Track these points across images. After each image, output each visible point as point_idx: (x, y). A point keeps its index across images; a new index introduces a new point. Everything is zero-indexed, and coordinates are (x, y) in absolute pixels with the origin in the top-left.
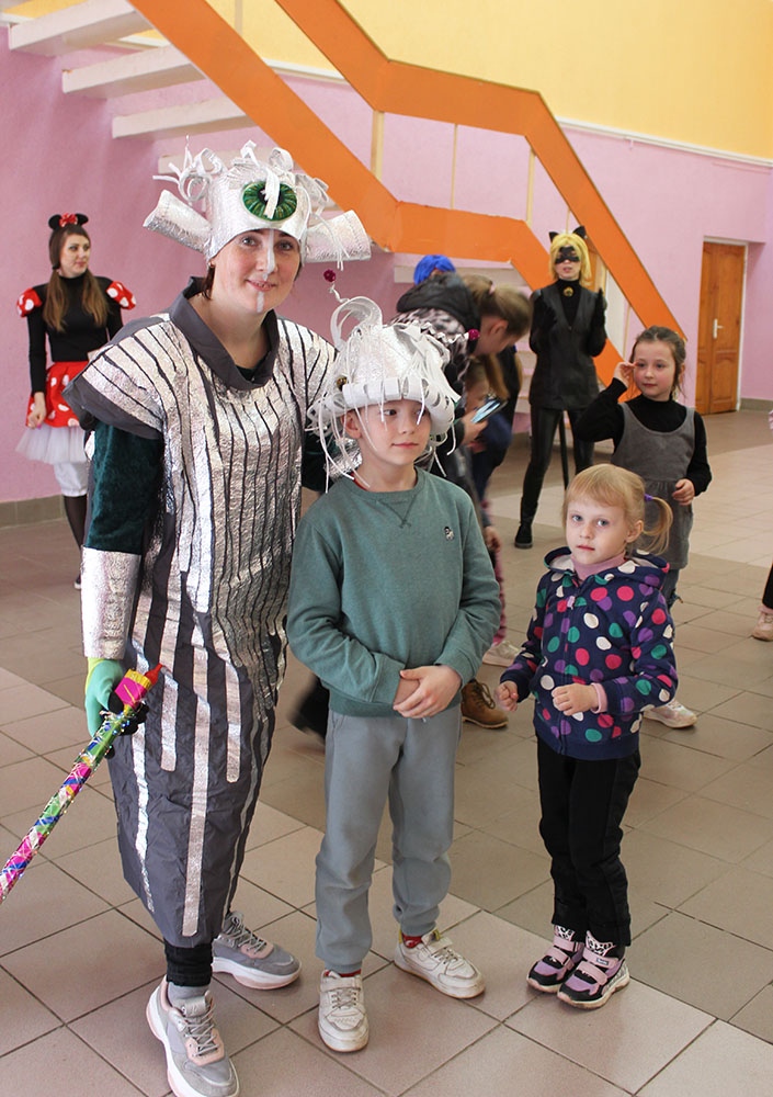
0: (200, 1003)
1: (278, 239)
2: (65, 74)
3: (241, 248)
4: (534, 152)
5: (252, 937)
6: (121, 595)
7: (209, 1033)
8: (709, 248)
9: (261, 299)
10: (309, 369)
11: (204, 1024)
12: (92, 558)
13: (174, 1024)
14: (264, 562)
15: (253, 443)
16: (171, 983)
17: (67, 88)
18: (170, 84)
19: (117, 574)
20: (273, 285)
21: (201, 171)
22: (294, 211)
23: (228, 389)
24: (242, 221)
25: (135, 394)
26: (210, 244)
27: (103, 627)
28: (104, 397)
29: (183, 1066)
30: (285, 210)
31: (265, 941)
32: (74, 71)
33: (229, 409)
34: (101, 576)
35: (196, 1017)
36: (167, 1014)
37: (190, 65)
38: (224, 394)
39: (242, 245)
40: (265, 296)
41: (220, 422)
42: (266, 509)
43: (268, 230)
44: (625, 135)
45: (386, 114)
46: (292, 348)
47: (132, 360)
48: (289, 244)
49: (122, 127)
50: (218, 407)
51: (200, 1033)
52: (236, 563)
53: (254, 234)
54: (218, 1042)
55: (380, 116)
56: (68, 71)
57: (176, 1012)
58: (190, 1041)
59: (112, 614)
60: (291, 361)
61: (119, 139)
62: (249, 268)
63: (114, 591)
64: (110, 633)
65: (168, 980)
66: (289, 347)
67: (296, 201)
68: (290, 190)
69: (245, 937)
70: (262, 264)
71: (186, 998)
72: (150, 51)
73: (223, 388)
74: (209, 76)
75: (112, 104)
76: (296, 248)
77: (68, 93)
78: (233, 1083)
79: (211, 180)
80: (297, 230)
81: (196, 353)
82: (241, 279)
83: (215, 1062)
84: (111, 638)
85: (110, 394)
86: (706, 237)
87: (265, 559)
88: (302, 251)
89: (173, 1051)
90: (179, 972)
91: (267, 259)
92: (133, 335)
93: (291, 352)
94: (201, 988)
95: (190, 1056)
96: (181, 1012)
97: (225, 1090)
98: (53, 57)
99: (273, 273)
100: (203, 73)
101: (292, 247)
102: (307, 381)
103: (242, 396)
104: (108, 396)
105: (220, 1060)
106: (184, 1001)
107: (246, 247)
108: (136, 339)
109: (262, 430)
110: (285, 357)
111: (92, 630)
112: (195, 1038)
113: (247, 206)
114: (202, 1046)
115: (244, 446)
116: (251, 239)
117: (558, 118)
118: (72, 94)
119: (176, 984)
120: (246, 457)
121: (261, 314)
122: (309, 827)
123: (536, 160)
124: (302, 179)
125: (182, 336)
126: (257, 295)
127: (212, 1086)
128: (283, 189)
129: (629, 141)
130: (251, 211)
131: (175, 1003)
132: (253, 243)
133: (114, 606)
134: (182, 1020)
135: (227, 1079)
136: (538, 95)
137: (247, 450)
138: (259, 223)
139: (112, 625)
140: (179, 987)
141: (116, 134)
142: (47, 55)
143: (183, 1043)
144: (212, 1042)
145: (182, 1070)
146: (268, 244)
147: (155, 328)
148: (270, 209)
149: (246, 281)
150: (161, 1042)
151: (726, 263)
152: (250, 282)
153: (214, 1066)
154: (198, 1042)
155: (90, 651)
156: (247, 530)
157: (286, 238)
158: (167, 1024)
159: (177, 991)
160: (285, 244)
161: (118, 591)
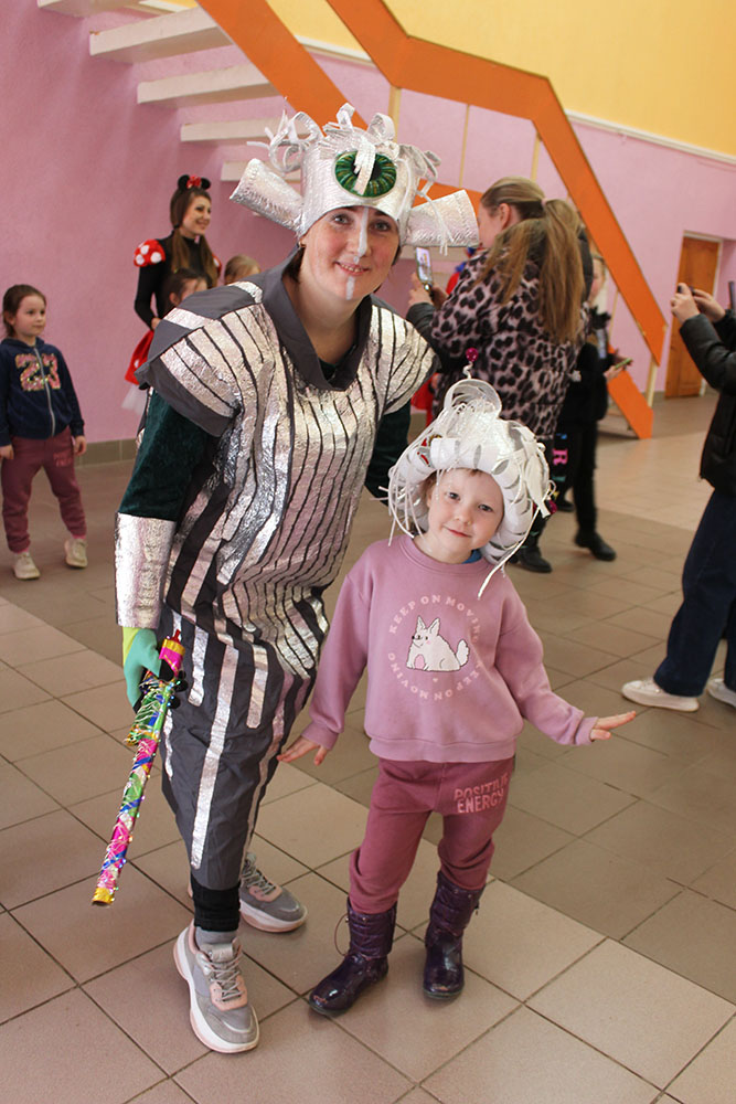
0: (227, 950)
1: (374, 218)
2: (92, 36)
3: (331, 227)
4: (540, 137)
5: (262, 880)
6: (156, 563)
7: (234, 979)
8: (690, 244)
9: (351, 285)
10: (395, 366)
11: (230, 972)
12: (128, 524)
13: (199, 967)
14: (308, 555)
15: (329, 446)
16: (199, 928)
17: (94, 51)
18: (194, 50)
19: (153, 540)
20: (365, 270)
21: (293, 138)
22: (392, 186)
23: (307, 386)
24: (333, 196)
25: (214, 385)
26: (300, 220)
27: (136, 595)
28: (181, 385)
29: (207, 1010)
30: (381, 186)
31: (275, 885)
32: (101, 34)
33: (307, 408)
34: (136, 543)
35: (223, 963)
36: (194, 956)
37: (215, 29)
38: (303, 391)
39: (332, 223)
40: (356, 282)
41: (296, 423)
42: (325, 510)
43: (362, 207)
44: (619, 130)
45: (404, 91)
46: (383, 342)
47: (217, 347)
48: (386, 224)
49: (147, 92)
50: (296, 406)
51: (225, 978)
52: (279, 552)
53: (347, 211)
54: (242, 989)
55: (398, 92)
56: (96, 33)
57: (203, 957)
58: (215, 986)
59: (146, 582)
60: (378, 356)
61: (144, 104)
62: (339, 249)
63: (149, 559)
64: (145, 602)
65: (196, 925)
66: (380, 340)
67: (395, 175)
68: (390, 162)
69: (256, 879)
70: (353, 245)
71: (215, 943)
72: (167, 16)
73: (302, 385)
74: (236, 41)
75: (138, 69)
76: (393, 229)
77: (96, 55)
78: (253, 1030)
79: (307, 148)
80: (396, 210)
81: (282, 344)
82: (329, 260)
83: (237, 1009)
84: (146, 607)
85: (187, 381)
86: (686, 231)
87: (310, 552)
88: (402, 232)
89: (197, 993)
90: (206, 917)
91: (359, 241)
92: (219, 319)
93: (381, 346)
94: (229, 934)
95: (214, 1001)
96: (208, 956)
97: (245, 1037)
98: (80, 19)
99: (364, 256)
100: (230, 39)
101: (389, 228)
102: (390, 378)
103: (320, 395)
104: (185, 384)
105: (242, 1007)
106: (211, 946)
107: (338, 226)
108: (223, 324)
109: (339, 433)
110: (374, 351)
111: (126, 598)
112: (220, 984)
113: (339, 179)
114: (226, 992)
115: (319, 450)
116: (343, 217)
117: (568, 111)
118: (99, 57)
119: (204, 928)
120: (318, 460)
121: (352, 301)
122: (321, 784)
123: (541, 147)
124: (407, 151)
125: (270, 323)
126: (346, 281)
127: (233, 1032)
128: (381, 161)
129: (621, 135)
130: (343, 184)
131: (203, 947)
132: (345, 221)
133: (149, 574)
134: (208, 964)
135: (247, 1026)
136: (546, 80)
137: (321, 453)
138: (352, 200)
139: (146, 594)
140: (206, 932)
141: (140, 100)
142: (75, 15)
143: (208, 986)
144: (236, 989)
145: (205, 1014)
146: (361, 222)
147: (244, 312)
148: (362, 183)
149: (335, 263)
150: (186, 981)
151: (701, 258)
152: (339, 264)
153: (237, 1012)
154: (223, 987)
155: (124, 619)
156: (301, 525)
157: (382, 218)
158: (194, 966)
159: (203, 935)
160: (381, 225)
161: (154, 558)
